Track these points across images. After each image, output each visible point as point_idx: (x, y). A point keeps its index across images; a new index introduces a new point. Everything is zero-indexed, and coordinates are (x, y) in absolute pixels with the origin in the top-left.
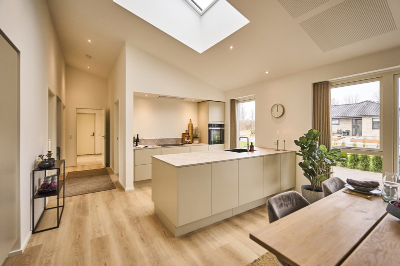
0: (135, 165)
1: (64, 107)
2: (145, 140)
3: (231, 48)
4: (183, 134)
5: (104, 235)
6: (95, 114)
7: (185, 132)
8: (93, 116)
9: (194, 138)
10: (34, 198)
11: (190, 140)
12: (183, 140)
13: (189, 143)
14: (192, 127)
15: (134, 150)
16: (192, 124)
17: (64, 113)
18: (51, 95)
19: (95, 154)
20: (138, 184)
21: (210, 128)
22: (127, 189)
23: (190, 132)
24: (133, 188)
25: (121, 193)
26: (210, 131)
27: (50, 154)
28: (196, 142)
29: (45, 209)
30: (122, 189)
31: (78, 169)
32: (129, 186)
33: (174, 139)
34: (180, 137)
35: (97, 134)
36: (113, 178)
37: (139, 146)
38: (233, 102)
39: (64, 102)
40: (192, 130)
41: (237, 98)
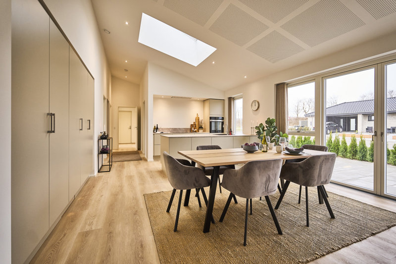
0: (154, 145)
1: (111, 106)
2: (162, 129)
3: (213, 63)
4: (191, 125)
5: (132, 174)
6: (131, 112)
7: (193, 124)
8: (130, 113)
9: (200, 128)
10: (99, 154)
11: (196, 130)
12: (191, 129)
13: (195, 132)
14: (199, 120)
15: (154, 134)
16: (199, 118)
17: (111, 109)
18: (104, 98)
19: (131, 143)
20: (156, 158)
21: (211, 120)
22: (148, 160)
23: (197, 124)
24: (152, 160)
25: (144, 162)
26: (211, 122)
27: (105, 133)
28: (201, 131)
29: (102, 166)
30: (146, 160)
31: (120, 151)
32: (150, 158)
33: (184, 128)
34: (189, 127)
35: (132, 128)
36: (142, 156)
37: (158, 132)
38: (231, 100)
39: (110, 102)
40: (199, 122)
41: (233, 96)
